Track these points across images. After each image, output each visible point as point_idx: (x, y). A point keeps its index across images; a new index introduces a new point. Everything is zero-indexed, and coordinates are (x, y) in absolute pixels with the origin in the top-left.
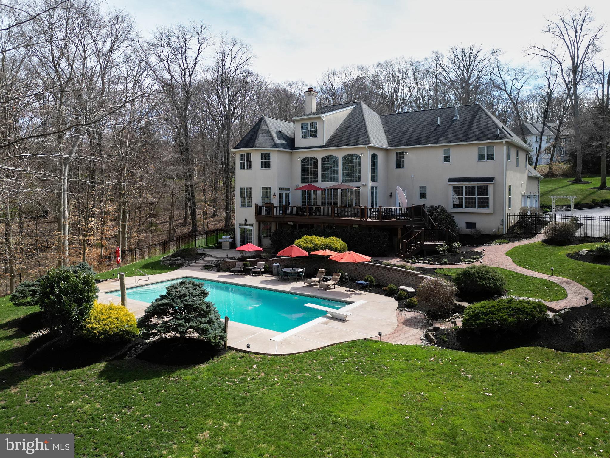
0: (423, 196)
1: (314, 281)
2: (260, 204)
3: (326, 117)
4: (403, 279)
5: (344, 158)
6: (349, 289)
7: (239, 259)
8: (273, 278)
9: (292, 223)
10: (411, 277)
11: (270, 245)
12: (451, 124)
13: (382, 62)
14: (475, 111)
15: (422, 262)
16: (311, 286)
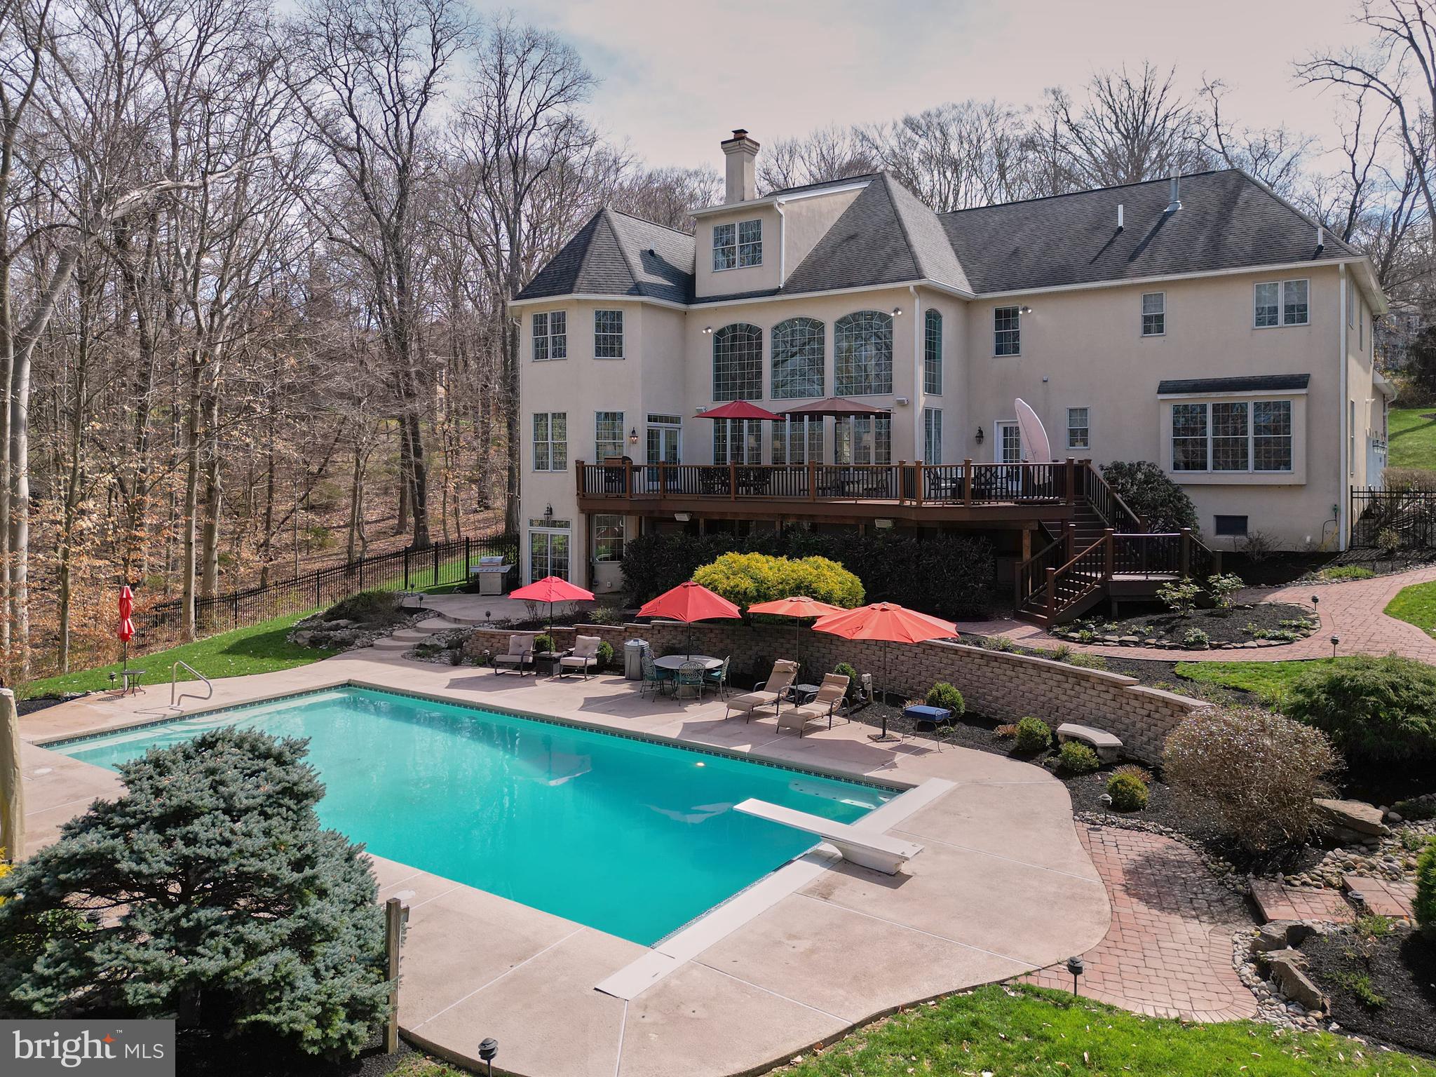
0: (1078, 435)
1: (761, 703)
2: (591, 460)
3: (789, 206)
4: (1064, 698)
5: (841, 324)
6: (879, 731)
7: (524, 626)
8: (625, 688)
9: (684, 518)
10: (1094, 693)
11: (618, 585)
12: (1161, 224)
13: (916, 114)
14: (1230, 186)
15: (1116, 638)
16: (751, 716)
